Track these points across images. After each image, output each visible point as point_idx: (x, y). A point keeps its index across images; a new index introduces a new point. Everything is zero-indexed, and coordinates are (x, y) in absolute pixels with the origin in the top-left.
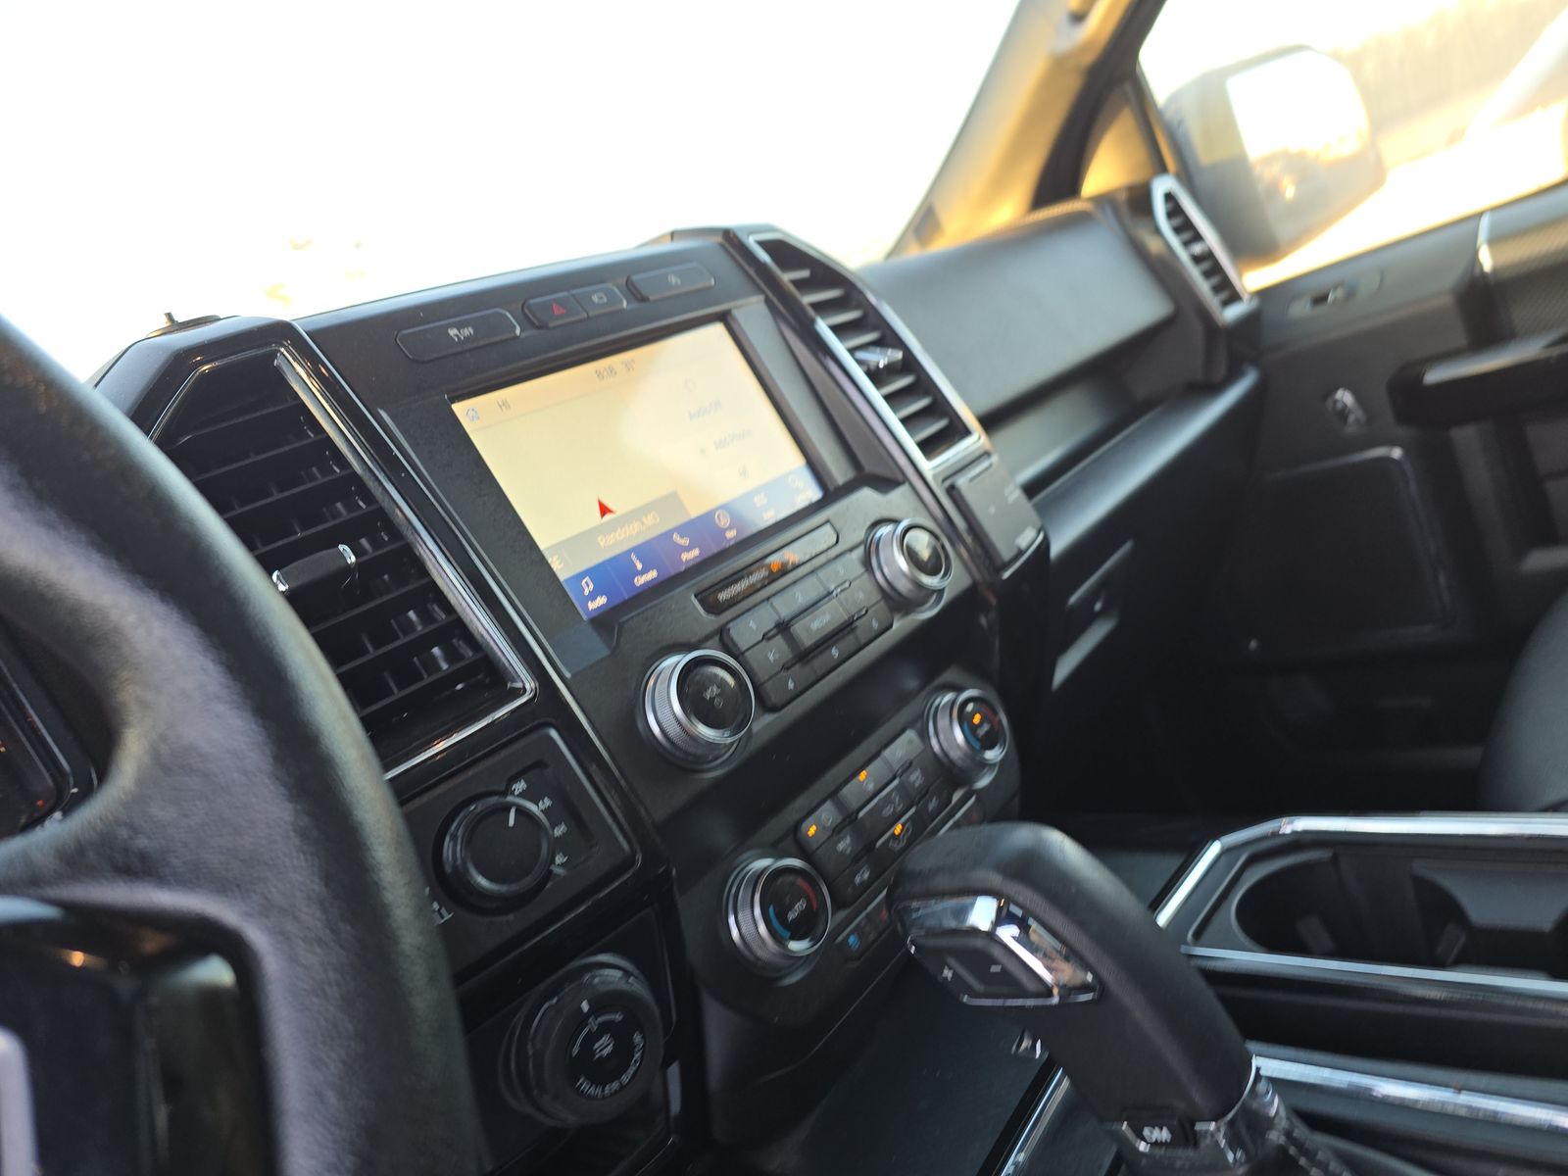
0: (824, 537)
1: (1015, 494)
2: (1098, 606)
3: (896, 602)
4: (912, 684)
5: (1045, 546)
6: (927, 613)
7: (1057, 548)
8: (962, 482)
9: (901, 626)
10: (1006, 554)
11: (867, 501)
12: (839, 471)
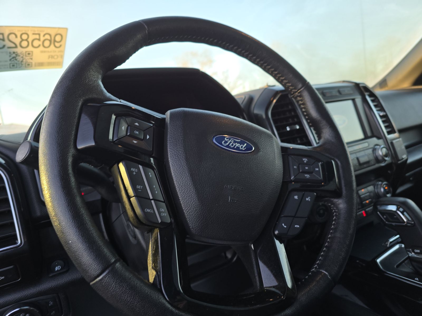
0: (366, 145)
1: (403, 147)
2: (411, 179)
3: (377, 160)
4: (373, 179)
5: (407, 160)
6: (383, 164)
7: (410, 161)
8: (394, 141)
9: (377, 165)
10: (400, 158)
11: (374, 141)
12: (369, 134)
